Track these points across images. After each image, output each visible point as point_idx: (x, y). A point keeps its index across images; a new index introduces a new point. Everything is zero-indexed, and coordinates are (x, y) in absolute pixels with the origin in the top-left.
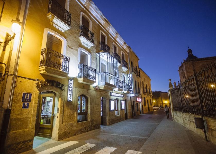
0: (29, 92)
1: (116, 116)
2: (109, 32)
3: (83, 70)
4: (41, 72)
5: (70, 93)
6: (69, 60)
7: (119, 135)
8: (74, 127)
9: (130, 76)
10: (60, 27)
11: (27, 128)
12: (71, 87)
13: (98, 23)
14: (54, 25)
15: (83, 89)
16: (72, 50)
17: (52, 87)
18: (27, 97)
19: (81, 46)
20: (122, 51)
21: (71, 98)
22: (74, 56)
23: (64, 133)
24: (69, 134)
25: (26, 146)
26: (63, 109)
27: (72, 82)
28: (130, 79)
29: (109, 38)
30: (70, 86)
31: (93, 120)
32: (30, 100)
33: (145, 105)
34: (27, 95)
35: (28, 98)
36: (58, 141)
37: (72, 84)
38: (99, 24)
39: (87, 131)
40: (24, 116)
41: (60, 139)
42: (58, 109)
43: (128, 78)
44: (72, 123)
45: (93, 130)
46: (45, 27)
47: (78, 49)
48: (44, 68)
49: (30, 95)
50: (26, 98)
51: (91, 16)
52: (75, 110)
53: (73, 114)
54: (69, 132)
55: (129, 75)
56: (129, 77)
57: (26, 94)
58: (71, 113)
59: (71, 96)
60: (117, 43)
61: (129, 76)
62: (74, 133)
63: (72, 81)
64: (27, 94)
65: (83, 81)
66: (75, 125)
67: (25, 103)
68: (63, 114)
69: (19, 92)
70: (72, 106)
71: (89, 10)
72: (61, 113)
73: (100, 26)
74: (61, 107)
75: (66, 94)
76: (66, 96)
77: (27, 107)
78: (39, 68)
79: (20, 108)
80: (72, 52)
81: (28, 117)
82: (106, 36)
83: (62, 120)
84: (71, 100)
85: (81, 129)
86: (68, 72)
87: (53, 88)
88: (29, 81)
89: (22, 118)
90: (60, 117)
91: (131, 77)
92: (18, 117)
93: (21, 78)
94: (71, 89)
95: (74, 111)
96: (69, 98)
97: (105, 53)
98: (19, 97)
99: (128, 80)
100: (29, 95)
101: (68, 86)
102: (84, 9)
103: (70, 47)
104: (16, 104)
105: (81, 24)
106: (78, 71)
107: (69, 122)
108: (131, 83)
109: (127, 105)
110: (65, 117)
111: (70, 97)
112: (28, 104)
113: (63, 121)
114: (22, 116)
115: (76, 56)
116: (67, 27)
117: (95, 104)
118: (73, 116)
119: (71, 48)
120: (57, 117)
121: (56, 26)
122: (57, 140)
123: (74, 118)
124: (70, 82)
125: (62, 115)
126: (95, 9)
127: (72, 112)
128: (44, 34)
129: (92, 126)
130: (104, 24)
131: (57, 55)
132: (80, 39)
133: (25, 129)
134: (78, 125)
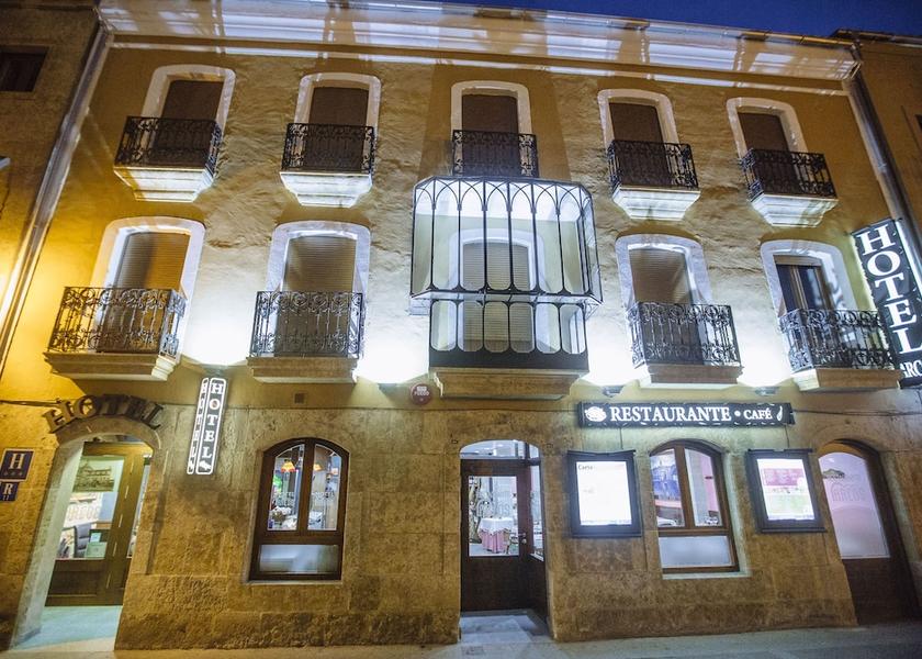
0: (25, 446)
5: (207, 440)
8: (216, 599)
12: (216, 412)
13: (432, 61)
14: (146, 195)
15: (300, 412)
16: (233, 252)
17: (112, 421)
18: (16, 464)
19: (292, 213)
20: (737, 102)
21: (209, 461)
22: (244, 273)
23: (151, 618)
24: (182, 629)
26: (161, 510)
27: (220, 389)
29: (546, 85)
30: (212, 407)
31: (375, 581)
32: (23, 473)
34: (18, 458)
35: (19, 467)
36: (115, 648)
37: (219, 397)
38: (444, 61)
39: (321, 644)
41: (127, 645)
43: (866, 257)
44: (204, 577)
45: (370, 642)
46: (112, 221)
47: (273, 235)
49: (29, 455)
50: (11, 467)
51: (378, 58)
52: (232, 518)
53: (218, 536)
54: (181, 620)
57: (15, 455)
58: (203, 528)
59: (210, 452)
60: (661, 77)
62: (215, 634)
63: (221, 385)
64: (19, 453)
65: (256, 375)
66: (223, 592)
67: (7, 485)
68: (156, 532)
70: (215, 498)
71: (360, 41)
72: (143, 525)
73: (456, 62)
74: (147, 498)
75: (183, 441)
76: (184, 450)
77: (12, 498)
80: (232, 260)
81: (10, 533)
82: (517, 87)
83: (146, 556)
84: (211, 467)
85: (268, 623)
87: (117, 424)
88: (32, 408)
90: (140, 542)
93: (6, 405)
94: (216, 421)
95: (227, 520)
96: (202, 459)
100: (23, 455)
102: (325, 55)
103: (220, 246)
107: (188, 570)
110: (167, 546)
111: (205, 456)
112: (15, 490)
113: (155, 562)
115: (257, 266)
116: (191, 176)
118: (217, 545)
119: (229, 247)
121: (155, 196)
123: (220, 557)
124: (215, 388)
127: (209, 526)
128: (103, 243)
129: (358, 617)
130: (482, 41)
134: (245, 598)
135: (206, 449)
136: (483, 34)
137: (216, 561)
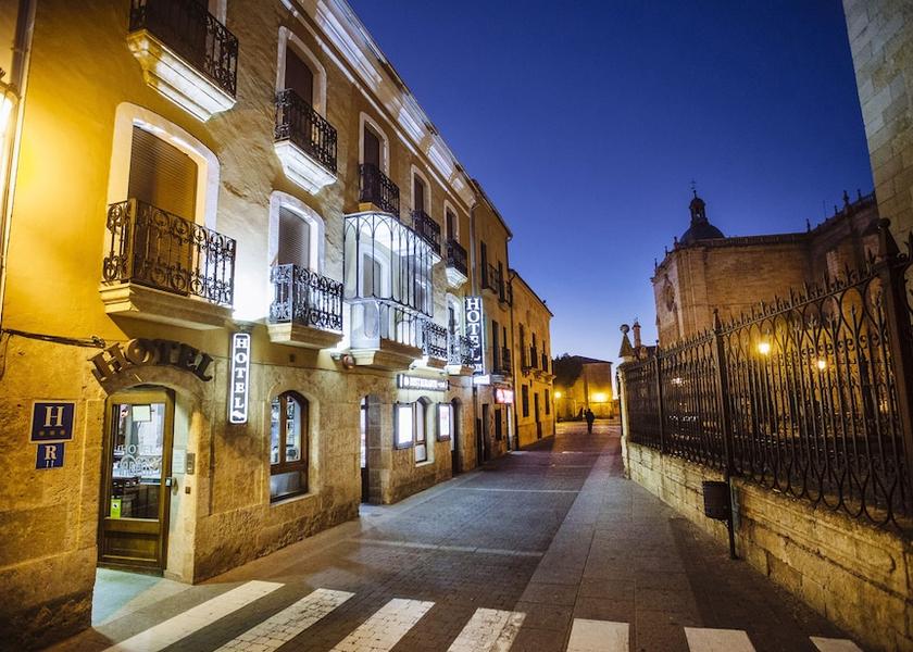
0: (62, 396)
1: (418, 465)
2: (399, 120)
3: (291, 292)
4: (112, 309)
5: (238, 391)
6: (234, 251)
7: (436, 547)
8: (257, 522)
9: (473, 306)
10: (192, 101)
11: (62, 549)
12: (244, 365)
13: (352, 79)
14: (161, 87)
15: (293, 369)
16: (243, 203)
17: (160, 370)
18: (54, 421)
19: (280, 183)
20: (447, 203)
21: (242, 411)
22: (253, 231)
23: (218, 550)
24: (238, 551)
25: (65, 621)
26: (212, 457)
27: (244, 343)
28: (473, 317)
29: (396, 145)
30: (239, 361)
31: (332, 488)
32: (66, 430)
33: (526, 413)
34: (55, 412)
35: (59, 424)
36: (194, 584)
37: (244, 351)
38: (358, 85)
39: (310, 535)
40: (47, 501)
41: (202, 578)
42: (190, 457)
43: (467, 311)
44: (248, 507)
45: (331, 526)
46: (122, 101)
47: (271, 198)
48: (127, 292)
49: (69, 409)
50: (48, 424)
51: (324, 47)
52: (260, 458)
53: (253, 472)
54: (236, 546)
55: (473, 301)
56: (469, 308)
57: (49, 409)
58: (243, 469)
59: (242, 402)
60: (429, 169)
61: (470, 304)
62: (259, 548)
63: (245, 340)
64: (55, 406)
65: (292, 339)
66: (260, 515)
67: (48, 447)
68: (211, 477)
69: (17, 399)
70: (248, 443)
71: (317, 19)
72: (202, 473)
73: (363, 91)
74: (202, 448)
75: (222, 392)
76: (223, 401)
77: (59, 463)
78: (103, 288)
79: (26, 470)
80: (243, 212)
81: (65, 505)
82: (384, 136)
83: (207, 500)
84: (245, 416)
85: (287, 529)
86: (231, 303)
87: (166, 373)
88: (60, 348)
89: (38, 510)
90: (200, 489)
91: (477, 307)
92: (21, 505)
93: (19, 338)
94: (244, 373)
95: (257, 460)
96: (234, 410)
97: (384, 217)
98: (18, 424)
99: (467, 322)
100: (60, 409)
101: (230, 359)
102: (296, 13)
103: (233, 192)
104: (7, 452)
105: (280, 86)
106: (271, 292)
107: (236, 505)
108: (479, 334)
109: (461, 419)
110: (219, 488)
111: (237, 406)
112: (60, 449)
113: (213, 504)
114: (36, 503)
115: (262, 227)
116: (222, 100)
117: (340, 427)
118: (253, 480)
119: (239, 196)
120: (188, 491)
121: (171, 93)
122: (191, 581)
123: (256, 490)
124: (239, 343)
125: (206, 480)
126: (342, 15)
127: (246, 466)
128: (116, 131)
129: (325, 512)
130: (376, 83)
131: (181, 232)
132: (277, 151)
133: (53, 553)
134: (273, 516)
135: (238, 400)
136: (380, 79)
137: (253, 493)
